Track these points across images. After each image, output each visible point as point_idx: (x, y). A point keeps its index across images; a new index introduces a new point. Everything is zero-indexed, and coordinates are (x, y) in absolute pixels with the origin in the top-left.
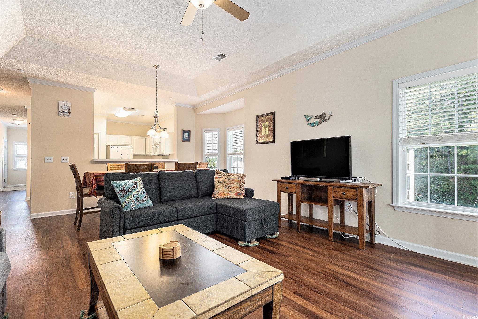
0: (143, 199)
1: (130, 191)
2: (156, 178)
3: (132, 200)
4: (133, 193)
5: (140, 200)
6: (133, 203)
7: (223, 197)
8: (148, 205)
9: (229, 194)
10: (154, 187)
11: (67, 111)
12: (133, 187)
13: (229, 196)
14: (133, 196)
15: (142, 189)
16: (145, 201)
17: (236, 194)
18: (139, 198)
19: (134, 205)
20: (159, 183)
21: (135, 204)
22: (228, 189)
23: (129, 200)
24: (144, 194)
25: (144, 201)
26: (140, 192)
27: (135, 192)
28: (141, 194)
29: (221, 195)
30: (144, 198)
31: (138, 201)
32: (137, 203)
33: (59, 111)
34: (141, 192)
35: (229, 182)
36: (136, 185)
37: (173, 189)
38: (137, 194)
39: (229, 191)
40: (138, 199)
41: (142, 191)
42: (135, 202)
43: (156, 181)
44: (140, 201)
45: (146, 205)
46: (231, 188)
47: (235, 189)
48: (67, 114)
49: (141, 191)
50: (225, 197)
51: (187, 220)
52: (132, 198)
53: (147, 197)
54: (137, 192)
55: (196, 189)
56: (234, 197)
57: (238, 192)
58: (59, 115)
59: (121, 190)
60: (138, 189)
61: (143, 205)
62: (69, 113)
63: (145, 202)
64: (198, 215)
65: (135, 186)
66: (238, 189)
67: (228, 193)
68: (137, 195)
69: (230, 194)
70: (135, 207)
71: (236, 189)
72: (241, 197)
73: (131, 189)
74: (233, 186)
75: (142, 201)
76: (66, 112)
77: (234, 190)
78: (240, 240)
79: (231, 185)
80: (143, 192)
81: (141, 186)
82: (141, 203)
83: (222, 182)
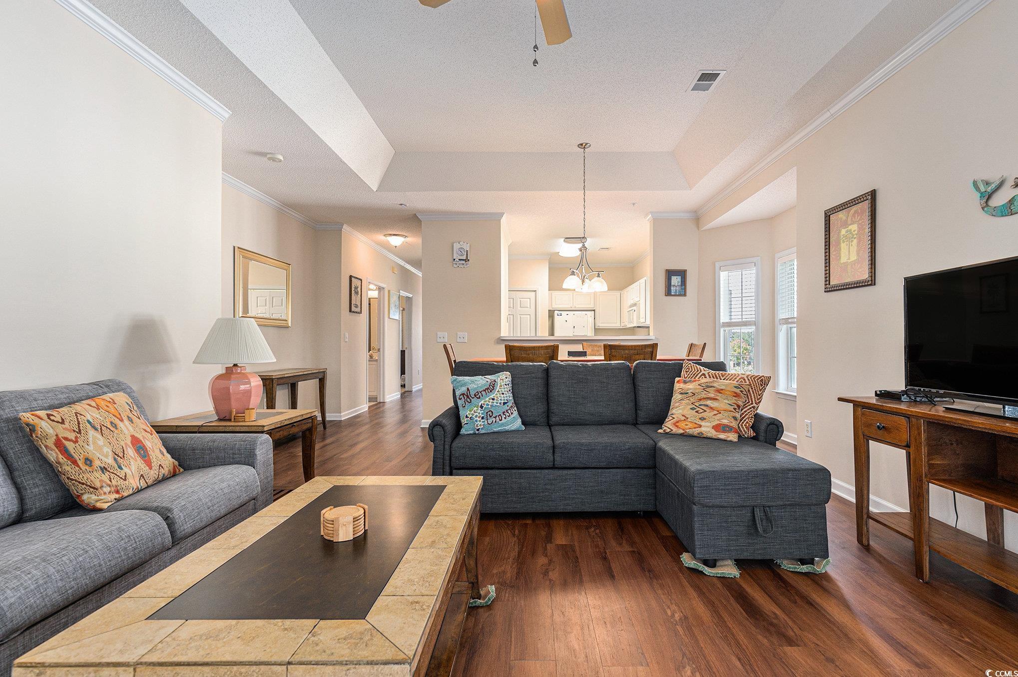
0: (502, 415)
1: (478, 396)
2: (540, 375)
3: (477, 414)
4: (482, 402)
5: (493, 416)
6: (480, 421)
7: (683, 430)
8: (513, 429)
9: (696, 426)
10: (534, 392)
11: (464, 258)
12: (485, 391)
13: (698, 430)
14: (482, 407)
15: (502, 396)
16: (505, 418)
17: (717, 428)
18: (492, 412)
19: (480, 424)
20: (547, 385)
21: (483, 422)
22: (697, 412)
23: (473, 414)
24: (506, 405)
25: (503, 418)
26: (497, 400)
27: (487, 399)
28: (499, 404)
29: (677, 426)
30: (504, 412)
31: (490, 417)
32: (486, 421)
33: (454, 259)
34: (500, 401)
35: (705, 394)
36: (493, 387)
37: (573, 400)
38: (490, 404)
39: (700, 419)
40: (490, 413)
41: (503, 399)
42: (483, 418)
43: (541, 382)
44: (495, 417)
45: (507, 428)
46: (705, 411)
47: (716, 412)
48: (464, 262)
49: (500, 398)
50: (687, 431)
51: (578, 471)
52: (479, 411)
53: (510, 412)
54: (491, 401)
55: (632, 404)
56: (709, 435)
57: (725, 422)
58: (455, 266)
59: (463, 394)
60: (494, 395)
61: (500, 426)
62: (467, 260)
63: (504, 421)
64: (603, 465)
65: (491, 388)
66: (726, 414)
67: (696, 423)
68: (490, 406)
69: (700, 426)
70: (482, 429)
71: (720, 413)
72: (729, 437)
73: (480, 394)
74: (712, 406)
75: (497, 418)
76: (463, 260)
77: (714, 417)
78: (687, 551)
79: (709, 402)
80: (503, 402)
81: (503, 390)
82: (496, 421)
83: (688, 393)
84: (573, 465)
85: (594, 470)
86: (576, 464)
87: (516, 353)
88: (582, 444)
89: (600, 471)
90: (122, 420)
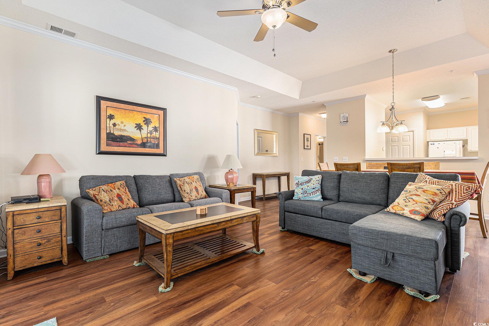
0: (311, 193)
1: (302, 185)
2: (336, 177)
3: (300, 192)
4: (303, 187)
5: (307, 193)
6: (300, 195)
7: (395, 211)
8: (316, 200)
9: (402, 209)
10: (332, 185)
11: (346, 120)
12: (305, 182)
13: (402, 212)
14: (302, 189)
15: (313, 185)
16: (312, 195)
17: (411, 212)
18: (307, 192)
19: (300, 196)
20: (339, 182)
21: (302, 195)
23: (298, 192)
24: (314, 189)
25: (311, 195)
26: (310, 187)
27: (305, 186)
28: (310, 189)
29: (393, 208)
30: (312, 192)
31: (305, 193)
32: (303, 195)
33: (341, 122)
34: (311, 187)
35: (415, 192)
36: (310, 181)
37: (350, 190)
38: (306, 188)
39: (405, 206)
40: (306, 192)
41: (313, 186)
42: (302, 193)
43: (336, 181)
44: (308, 194)
45: (313, 199)
46: (410, 202)
47: (415, 203)
48: (345, 123)
49: (311, 186)
50: (397, 211)
52: (301, 191)
53: (315, 193)
54: (307, 187)
56: (407, 215)
57: (417, 209)
58: (341, 125)
59: (297, 183)
60: (309, 184)
61: (309, 198)
63: (312, 196)
65: (308, 182)
66: (420, 204)
67: (402, 208)
68: (306, 189)
69: (404, 210)
70: (301, 198)
71: (417, 203)
72: (416, 217)
73: (303, 184)
74: (415, 199)
75: (309, 194)
77: (412, 205)
79: (414, 197)
80: (312, 188)
81: (314, 183)
82: (308, 196)
83: (407, 191)
84: (330, 218)
85: (340, 223)
86: (331, 218)
87: (339, 167)
88: (334, 210)
89: (343, 223)
90: (194, 182)
